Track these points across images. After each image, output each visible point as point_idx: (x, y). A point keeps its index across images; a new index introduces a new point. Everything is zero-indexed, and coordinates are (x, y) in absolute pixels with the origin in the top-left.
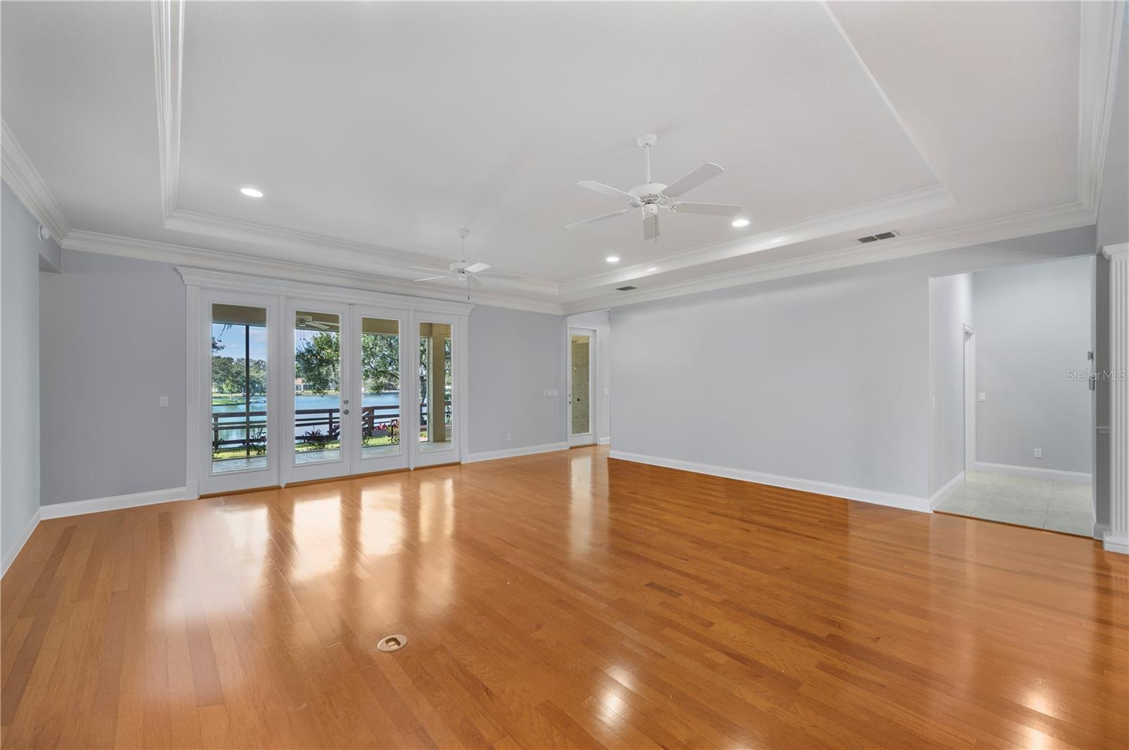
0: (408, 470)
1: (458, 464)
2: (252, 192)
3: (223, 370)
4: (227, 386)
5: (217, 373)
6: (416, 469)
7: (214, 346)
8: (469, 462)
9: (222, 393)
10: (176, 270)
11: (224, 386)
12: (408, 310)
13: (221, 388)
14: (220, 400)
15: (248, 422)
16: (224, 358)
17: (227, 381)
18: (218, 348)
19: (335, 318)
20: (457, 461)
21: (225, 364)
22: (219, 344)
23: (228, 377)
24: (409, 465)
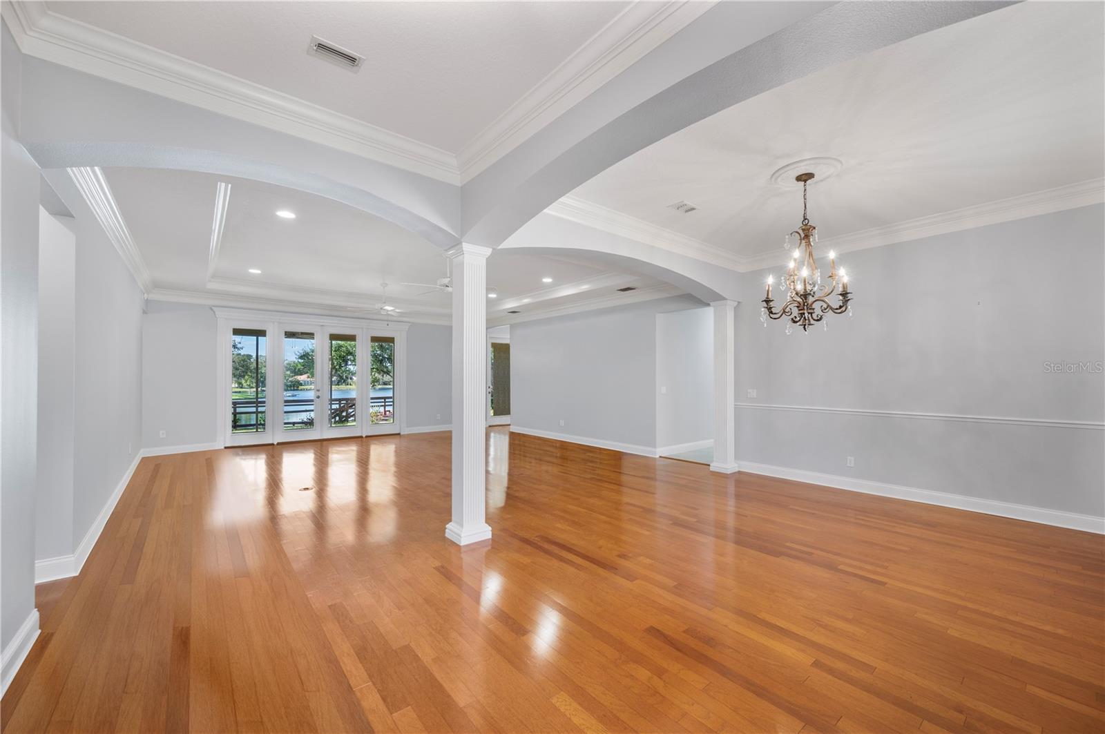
0: (361, 437)
1: (399, 434)
2: (255, 271)
3: (243, 366)
4: (246, 382)
5: (237, 369)
6: (367, 437)
7: (235, 347)
8: (406, 433)
9: (242, 388)
10: (212, 309)
11: (243, 381)
12: (362, 328)
13: (240, 383)
14: (239, 394)
15: (257, 407)
16: (244, 355)
17: (246, 377)
18: (238, 349)
19: (313, 334)
20: (398, 432)
21: (244, 361)
22: (239, 346)
23: (247, 373)
24: (362, 433)
